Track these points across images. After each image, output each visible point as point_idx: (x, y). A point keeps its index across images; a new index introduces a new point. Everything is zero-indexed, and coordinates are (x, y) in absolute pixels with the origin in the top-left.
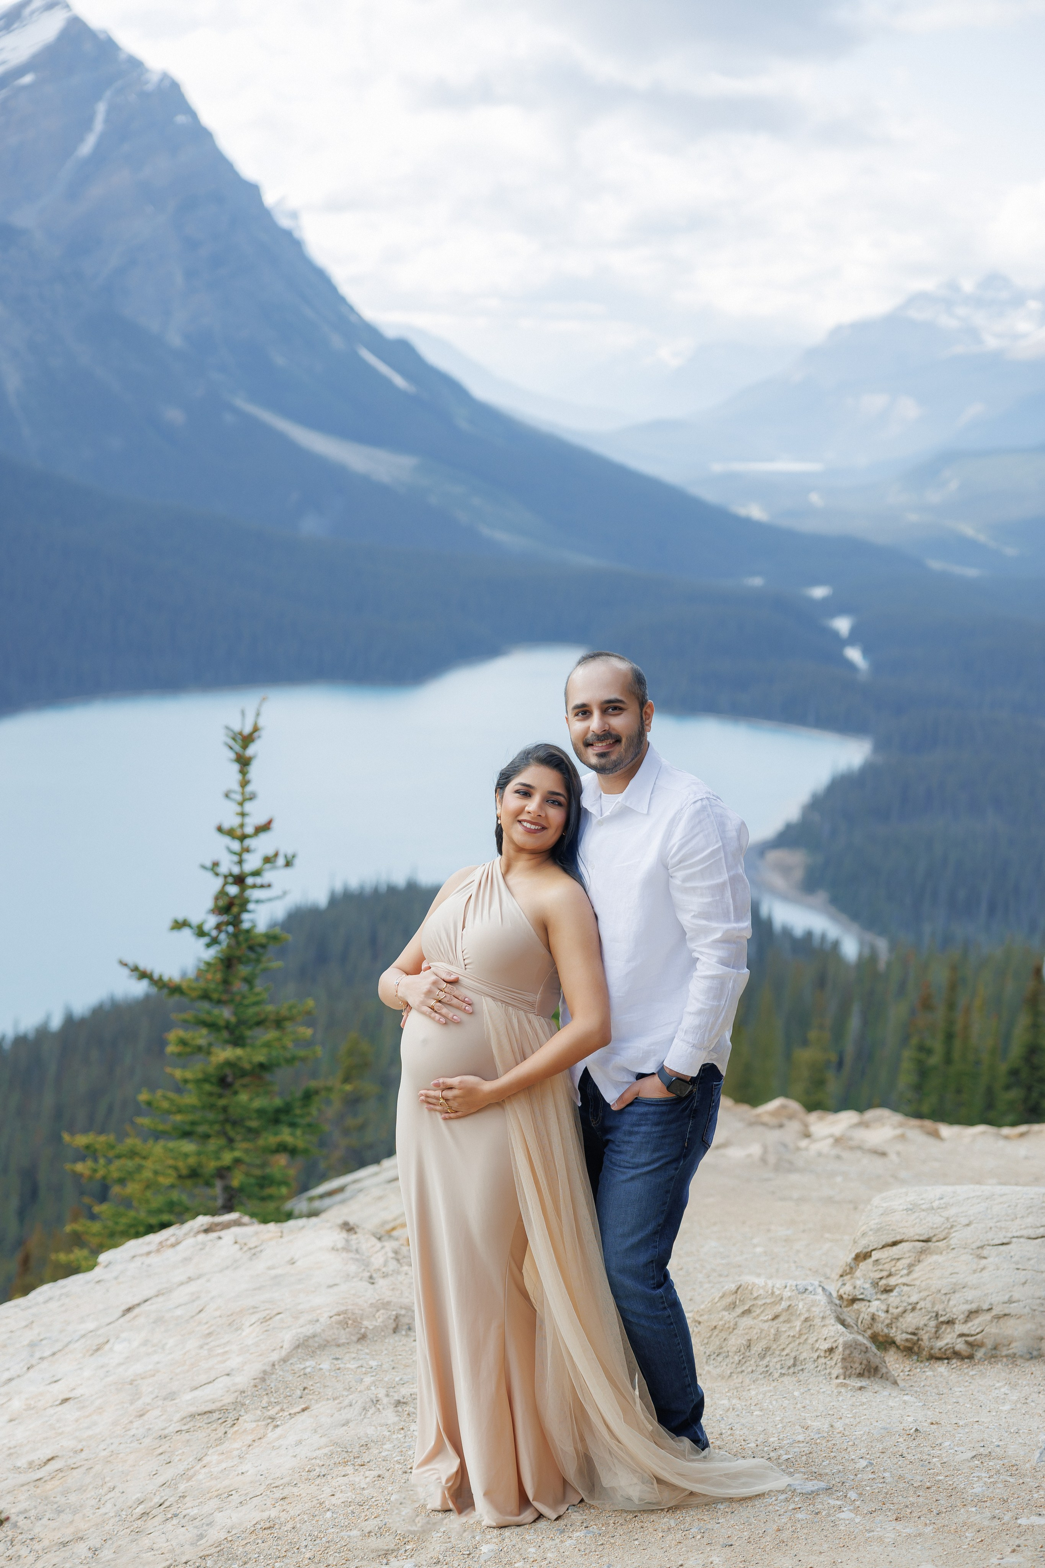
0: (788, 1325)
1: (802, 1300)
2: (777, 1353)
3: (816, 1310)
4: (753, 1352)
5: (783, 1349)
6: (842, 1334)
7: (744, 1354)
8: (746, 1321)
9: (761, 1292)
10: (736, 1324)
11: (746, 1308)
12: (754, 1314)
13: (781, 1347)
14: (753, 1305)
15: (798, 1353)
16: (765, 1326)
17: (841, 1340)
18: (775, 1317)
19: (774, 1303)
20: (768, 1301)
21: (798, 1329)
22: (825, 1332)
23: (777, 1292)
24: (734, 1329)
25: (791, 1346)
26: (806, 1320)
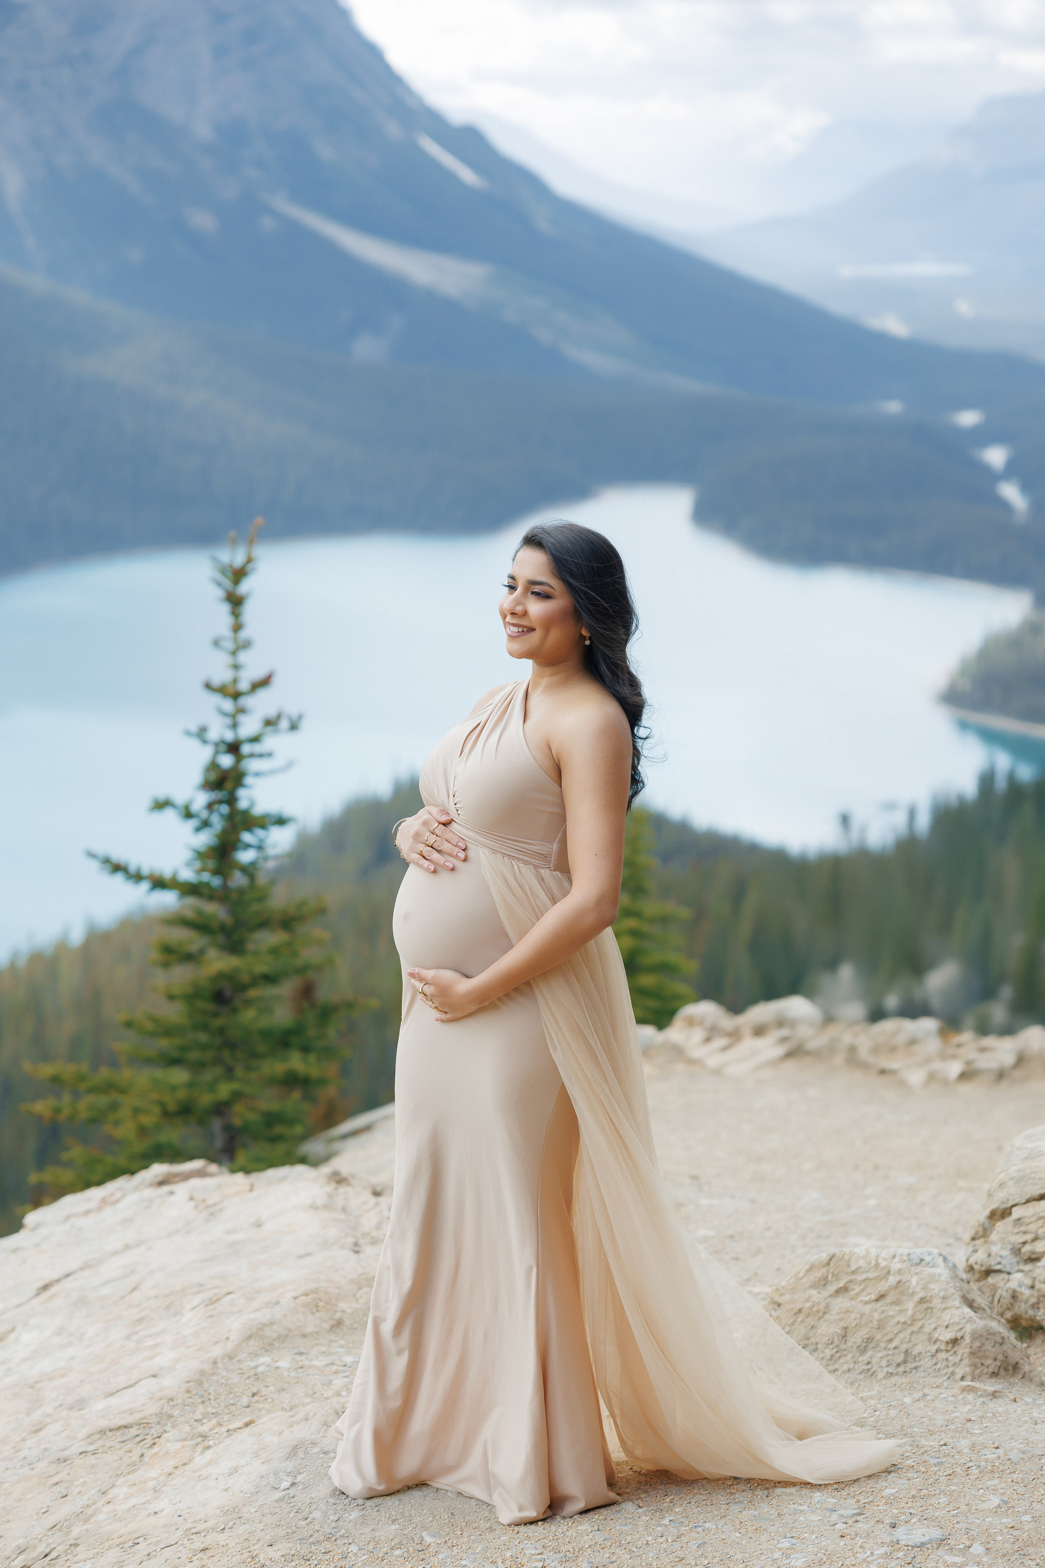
0: (898, 1308)
1: (916, 1274)
2: (883, 1345)
3: (935, 1287)
4: (850, 1344)
5: (891, 1340)
6: (970, 1320)
7: (837, 1346)
8: (841, 1303)
9: (861, 1263)
10: (827, 1307)
11: (841, 1284)
12: (852, 1293)
13: (887, 1338)
14: (850, 1281)
15: (910, 1345)
16: (867, 1309)
17: (968, 1328)
18: (881, 1297)
19: (878, 1279)
20: (871, 1275)
21: (910, 1313)
22: (946, 1317)
23: (883, 1264)
24: (825, 1313)
25: (901, 1335)
26: (922, 1301)
